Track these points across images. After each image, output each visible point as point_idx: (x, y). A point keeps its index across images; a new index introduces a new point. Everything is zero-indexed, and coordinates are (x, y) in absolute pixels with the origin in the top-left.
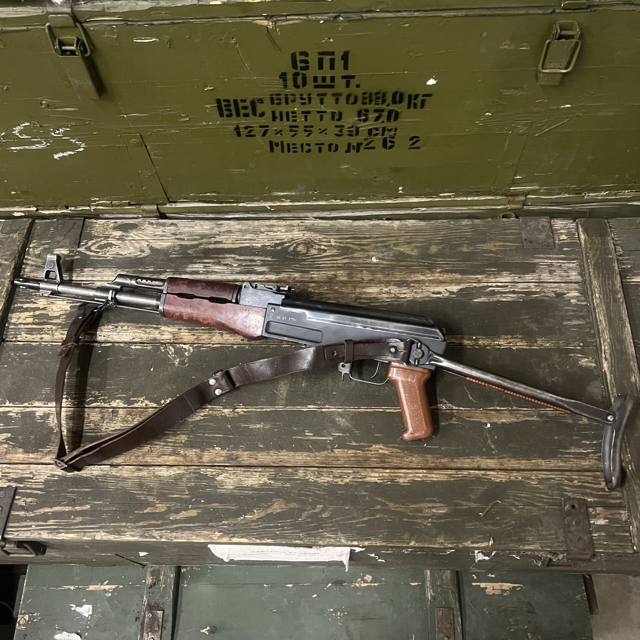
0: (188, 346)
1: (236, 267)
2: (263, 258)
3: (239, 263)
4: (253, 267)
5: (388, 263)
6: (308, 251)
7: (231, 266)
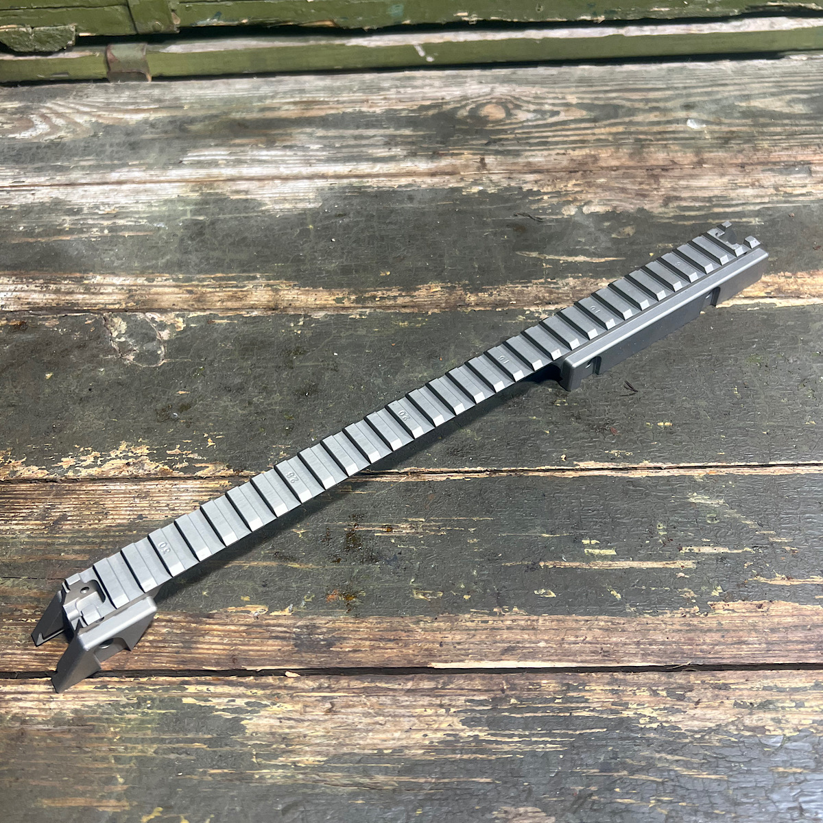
0: (172, 315)
1: (317, 150)
2: (391, 131)
3: (326, 142)
4: (364, 149)
5: (734, 129)
6: (509, 114)
7: (304, 148)
